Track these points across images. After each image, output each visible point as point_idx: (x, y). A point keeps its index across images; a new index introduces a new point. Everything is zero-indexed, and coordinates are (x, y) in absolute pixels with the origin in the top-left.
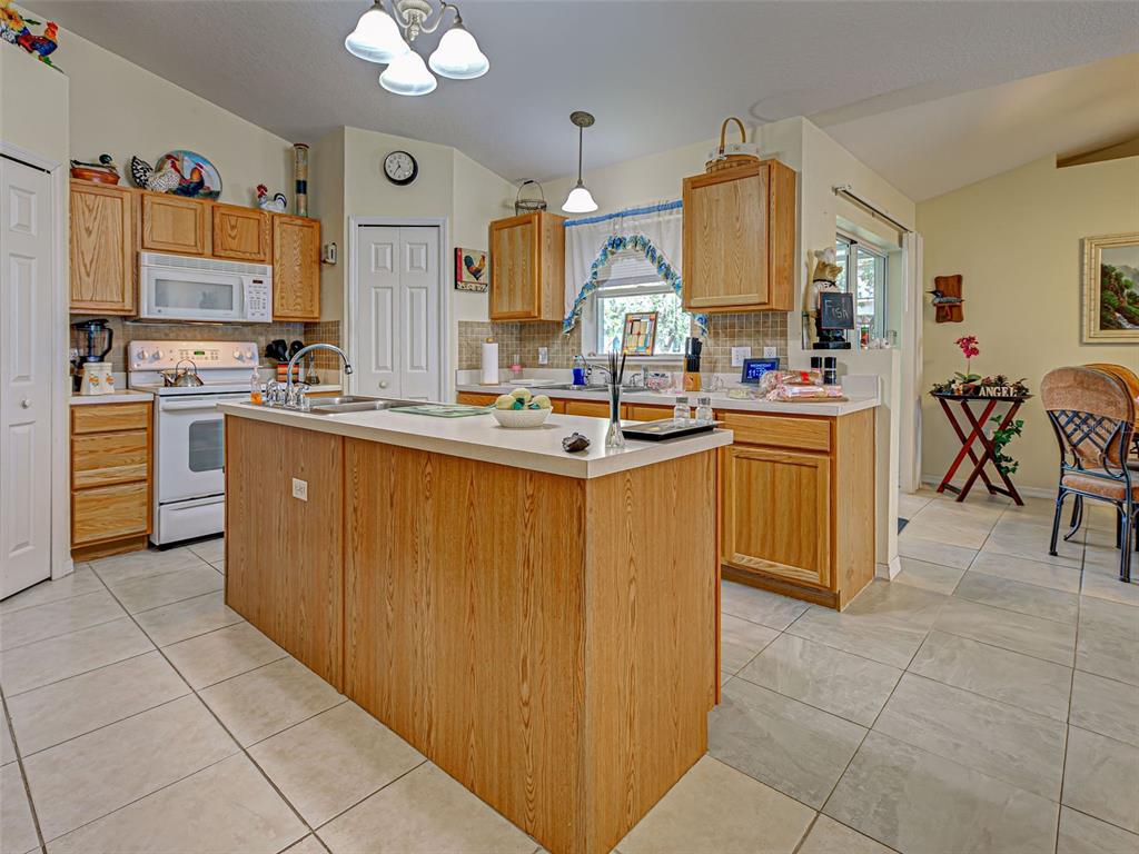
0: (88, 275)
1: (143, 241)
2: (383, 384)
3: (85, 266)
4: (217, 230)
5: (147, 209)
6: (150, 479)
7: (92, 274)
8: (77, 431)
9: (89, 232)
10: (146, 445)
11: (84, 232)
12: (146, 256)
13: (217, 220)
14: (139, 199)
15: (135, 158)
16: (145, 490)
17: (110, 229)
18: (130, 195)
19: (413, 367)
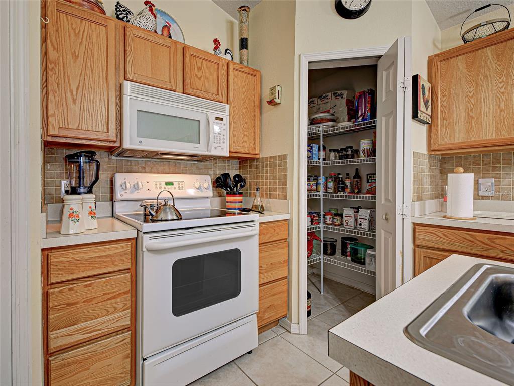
0: (74, 102)
1: (125, 73)
3: (72, 95)
4: (187, 69)
5: (129, 40)
6: (134, 328)
7: (78, 102)
9: (75, 57)
10: (129, 288)
11: (69, 56)
12: (128, 86)
13: (187, 60)
14: (122, 31)
15: (118, 3)
16: (128, 340)
17: (96, 56)
18: (113, 23)
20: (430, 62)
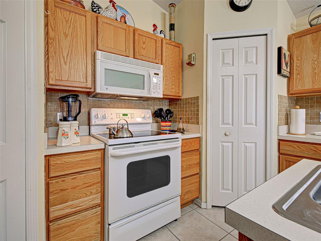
0: (65, 63)
1: (97, 45)
2: (228, 133)
3: (64, 59)
4: (136, 43)
5: (100, 25)
6: (103, 205)
7: (68, 63)
8: (51, 175)
9: (66, 36)
10: (100, 180)
11: (62, 35)
12: (99, 54)
13: (136, 37)
14: (95, 19)
15: (93, 1)
16: (99, 212)
17: (79, 35)
18: (90, 14)
19: (246, 123)
20: (289, 39)
